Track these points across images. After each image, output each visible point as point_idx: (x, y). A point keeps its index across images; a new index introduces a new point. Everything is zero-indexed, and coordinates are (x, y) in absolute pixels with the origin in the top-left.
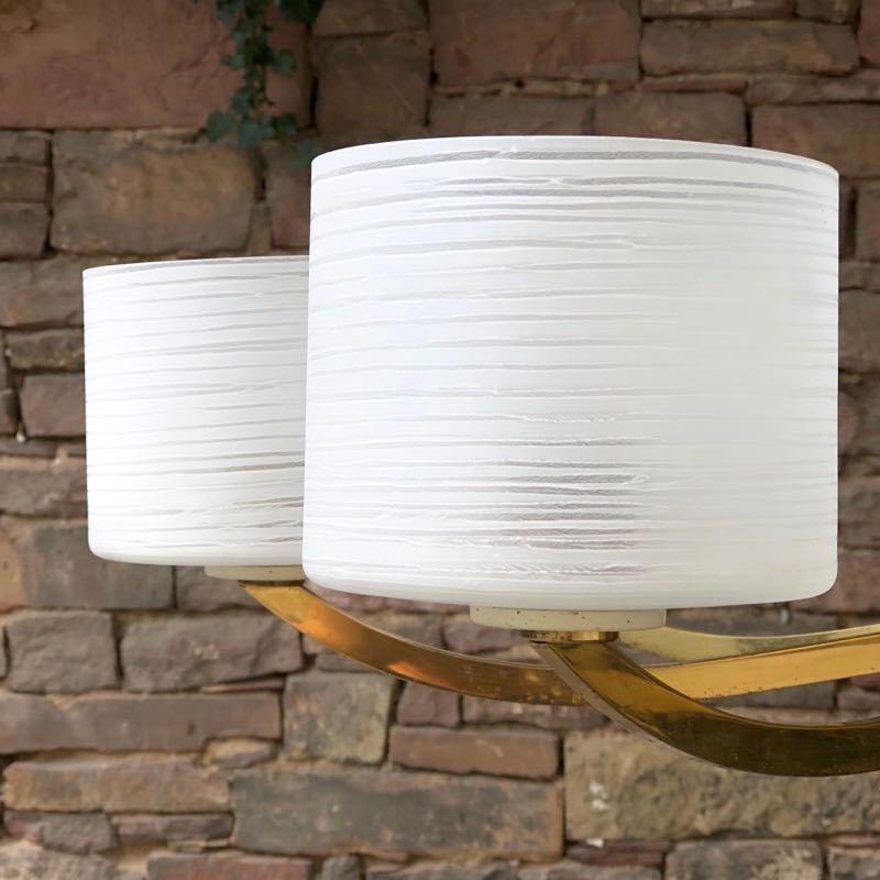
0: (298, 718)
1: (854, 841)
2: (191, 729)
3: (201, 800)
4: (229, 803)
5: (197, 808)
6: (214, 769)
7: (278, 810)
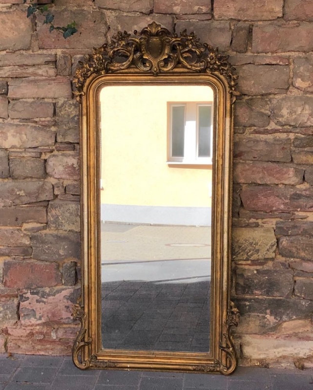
0: (53, 216)
1: (244, 262)
2: (17, 220)
3: (20, 243)
4: (30, 244)
5: (19, 245)
6: (25, 232)
7: (47, 247)
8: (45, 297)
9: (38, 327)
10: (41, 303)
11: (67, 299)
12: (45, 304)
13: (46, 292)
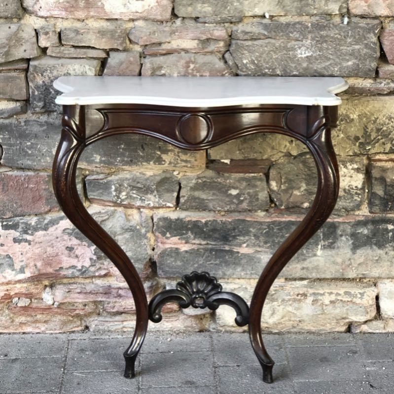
8: (30, 232)
9: (18, 286)
10: (23, 244)
11: (70, 234)
12: (30, 244)
13: (31, 224)
